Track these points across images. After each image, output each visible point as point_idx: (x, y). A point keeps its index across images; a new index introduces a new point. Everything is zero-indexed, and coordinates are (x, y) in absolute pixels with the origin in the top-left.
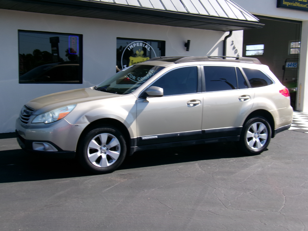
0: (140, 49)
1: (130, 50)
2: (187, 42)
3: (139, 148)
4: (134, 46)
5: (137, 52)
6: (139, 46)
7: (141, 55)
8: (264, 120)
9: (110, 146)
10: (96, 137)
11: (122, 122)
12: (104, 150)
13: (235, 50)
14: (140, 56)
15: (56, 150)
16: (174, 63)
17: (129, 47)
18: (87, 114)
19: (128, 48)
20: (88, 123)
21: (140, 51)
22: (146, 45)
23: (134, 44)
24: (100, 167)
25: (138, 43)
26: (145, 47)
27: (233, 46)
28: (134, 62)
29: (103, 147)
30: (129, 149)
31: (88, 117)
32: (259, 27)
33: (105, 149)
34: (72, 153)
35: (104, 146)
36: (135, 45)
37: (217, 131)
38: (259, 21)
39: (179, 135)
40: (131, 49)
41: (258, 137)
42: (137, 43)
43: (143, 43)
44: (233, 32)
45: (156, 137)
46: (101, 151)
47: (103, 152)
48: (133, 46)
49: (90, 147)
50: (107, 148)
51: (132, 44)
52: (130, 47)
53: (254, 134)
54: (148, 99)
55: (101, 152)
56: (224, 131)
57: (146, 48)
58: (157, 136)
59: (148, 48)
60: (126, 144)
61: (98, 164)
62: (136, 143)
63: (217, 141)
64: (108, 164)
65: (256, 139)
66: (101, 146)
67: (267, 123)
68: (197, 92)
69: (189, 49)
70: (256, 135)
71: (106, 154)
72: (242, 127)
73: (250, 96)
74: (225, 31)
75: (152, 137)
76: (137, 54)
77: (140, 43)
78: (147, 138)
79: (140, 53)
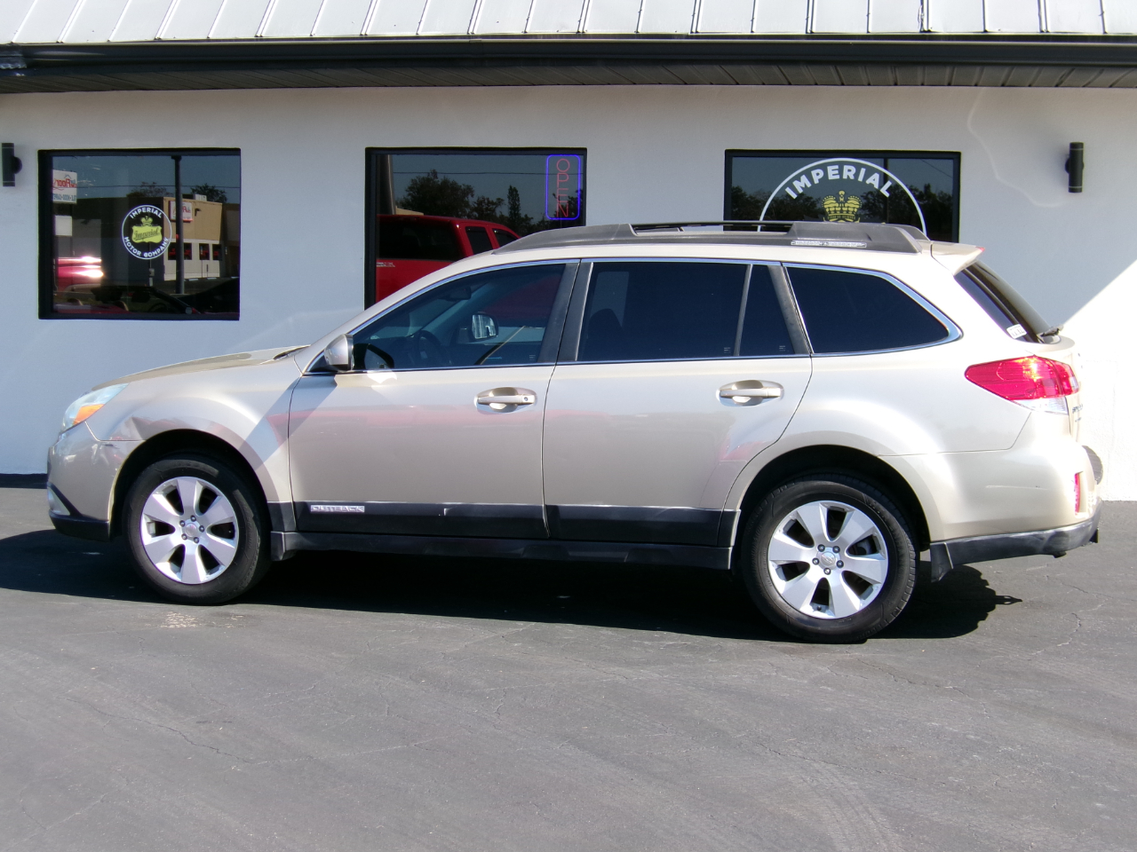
0: (842, 193)
1: (794, 196)
3: (307, 542)
4: (816, 182)
5: (830, 204)
6: (838, 177)
7: (850, 217)
9: (210, 519)
10: (165, 484)
11: (237, 446)
12: (191, 530)
14: (842, 218)
15: (67, 513)
17: (790, 185)
18: (139, 415)
19: (788, 190)
20: (139, 440)
21: (842, 199)
22: (870, 172)
23: (814, 173)
24: (181, 580)
25: (837, 167)
26: (870, 181)
29: (189, 521)
30: (267, 538)
33: (194, 525)
34: (102, 525)
35: (193, 518)
36: (817, 175)
39: (448, 512)
40: (801, 191)
41: (838, 566)
42: (830, 168)
43: (858, 167)
45: (361, 509)
46: (183, 531)
47: (189, 534)
48: (810, 179)
50: (201, 526)
51: (808, 174)
52: (796, 183)
53: (812, 549)
56: (651, 518)
57: (871, 185)
58: (364, 507)
59: (881, 185)
60: (254, 518)
61: (175, 572)
62: (289, 521)
63: (626, 557)
64: (203, 576)
65: (829, 574)
66: (183, 517)
67: (882, 509)
68: (536, 362)
69: (1081, 185)
70: (829, 555)
71: (197, 542)
72: (739, 511)
73: (780, 386)
75: (347, 507)
76: (827, 210)
77: (841, 165)
78: (327, 510)
79: (844, 209)
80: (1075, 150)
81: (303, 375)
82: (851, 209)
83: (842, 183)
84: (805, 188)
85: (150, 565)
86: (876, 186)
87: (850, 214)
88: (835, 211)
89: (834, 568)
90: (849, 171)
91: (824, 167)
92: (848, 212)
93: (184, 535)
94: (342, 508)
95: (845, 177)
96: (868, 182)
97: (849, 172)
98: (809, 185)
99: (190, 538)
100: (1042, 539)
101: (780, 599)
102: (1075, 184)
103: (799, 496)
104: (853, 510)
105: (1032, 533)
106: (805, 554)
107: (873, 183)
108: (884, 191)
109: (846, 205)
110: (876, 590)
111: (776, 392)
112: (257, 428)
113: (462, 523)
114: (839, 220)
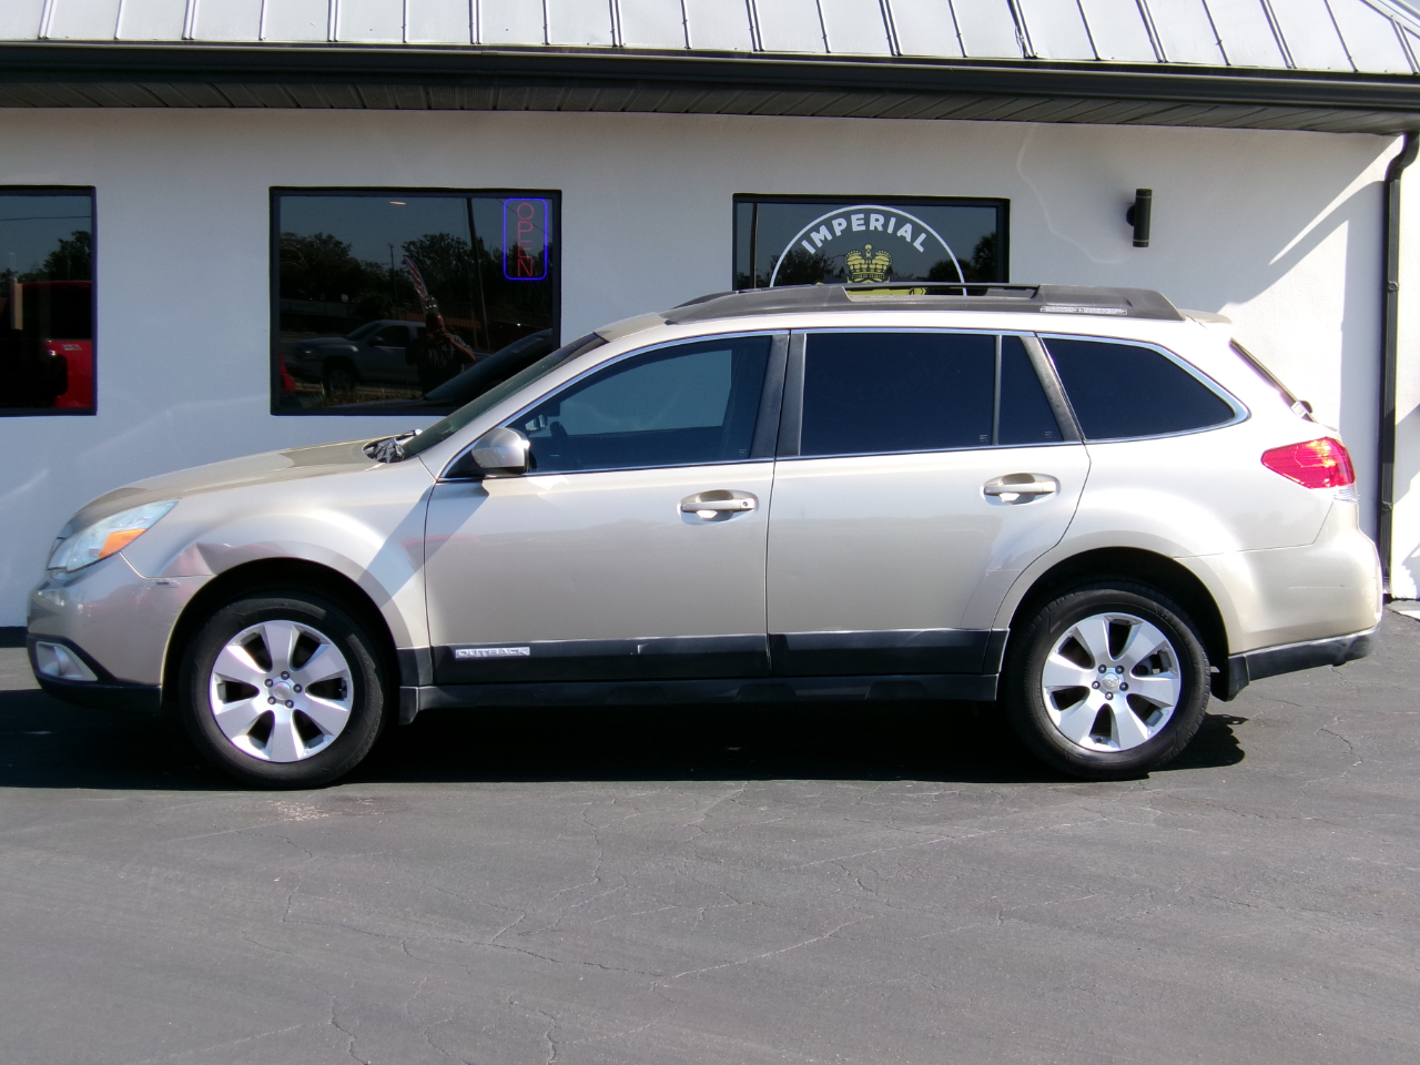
0: (868, 247)
1: (812, 251)
2: (1133, 198)
3: (447, 697)
4: (838, 233)
5: (855, 261)
6: (863, 228)
7: (878, 277)
8: (1153, 604)
9: (309, 676)
10: (245, 633)
11: (354, 577)
12: (283, 691)
14: (868, 278)
15: (92, 677)
17: (807, 237)
18: (205, 539)
19: (805, 244)
20: (209, 575)
21: (868, 255)
22: (901, 222)
23: (835, 223)
24: (267, 758)
25: (862, 216)
26: (901, 233)
29: (280, 679)
30: (394, 696)
31: (208, 552)
33: (289, 684)
34: (149, 691)
35: (285, 675)
36: (839, 226)
37: (857, 645)
39: (642, 650)
40: (820, 245)
41: (1121, 689)
42: (854, 218)
43: (887, 216)
45: (525, 651)
46: (270, 692)
47: (279, 697)
48: (831, 230)
49: (221, 674)
50: (297, 685)
51: (828, 224)
52: (814, 235)
53: (1093, 670)
55: (273, 700)
57: (903, 238)
58: (528, 648)
59: (914, 237)
60: (376, 671)
61: (259, 748)
62: (425, 672)
63: (866, 692)
64: (301, 751)
65: (1111, 698)
66: (270, 675)
67: (1176, 619)
68: (749, 457)
69: (1148, 238)
70: (1112, 678)
71: (292, 706)
72: (1008, 630)
73: (1056, 480)
74: (1388, 133)
75: (505, 649)
76: (852, 268)
77: (867, 213)
78: (478, 655)
79: (871, 266)
80: (1143, 197)
81: (438, 482)
82: (879, 267)
83: (869, 235)
84: (825, 241)
85: (224, 741)
86: (909, 239)
87: (879, 272)
88: (861, 269)
89: (1116, 692)
90: (877, 220)
91: (847, 216)
92: (876, 270)
93: (271, 697)
94: (498, 652)
95: (872, 228)
96: (899, 234)
97: (876, 222)
98: (829, 237)
99: (280, 702)
100: (1344, 645)
101: (1056, 732)
102: (1140, 238)
103: (1079, 609)
104: (1141, 622)
105: (1334, 639)
106: (1085, 677)
107: (904, 234)
108: (917, 244)
109: (874, 261)
110: (1167, 713)
111: (1050, 486)
112: (381, 554)
113: (662, 662)
114: (865, 279)
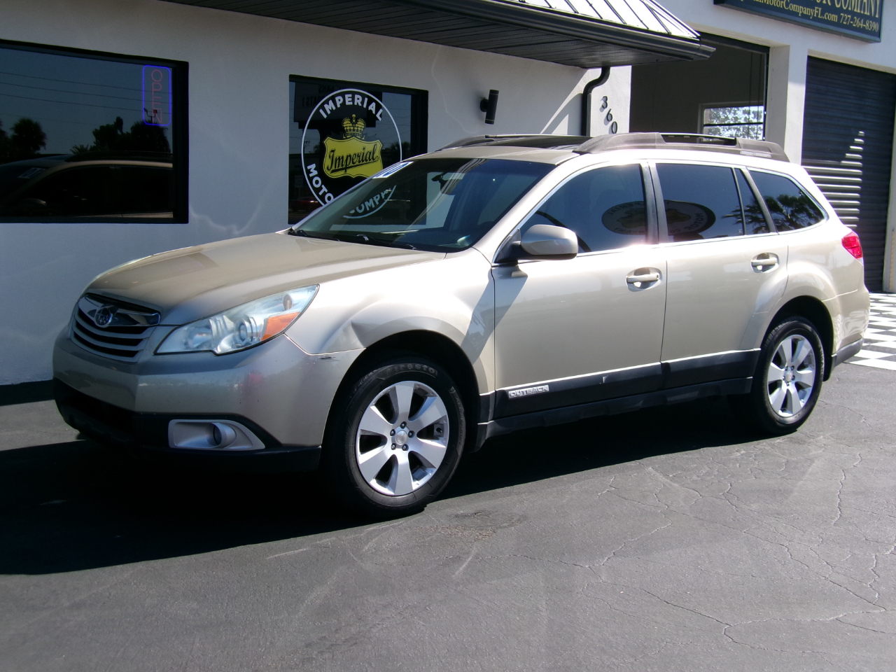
0: (354, 116)
1: (325, 116)
2: (487, 95)
3: (499, 428)
4: (339, 106)
5: (347, 124)
6: (351, 103)
7: (359, 135)
8: (809, 328)
9: (420, 423)
10: (380, 394)
12: (402, 439)
13: (611, 123)
14: (353, 135)
15: (261, 446)
16: (573, 152)
17: (322, 107)
18: (355, 318)
19: (321, 111)
20: (360, 348)
22: (370, 101)
23: (337, 99)
24: (391, 493)
25: (350, 95)
26: (370, 108)
27: (606, 111)
28: (337, 154)
29: (400, 428)
30: (473, 431)
31: (359, 330)
32: (701, 56)
34: (312, 450)
35: (403, 425)
36: (339, 100)
37: (699, 365)
38: (698, 37)
39: (606, 380)
40: (329, 112)
41: (793, 379)
42: (347, 96)
43: (364, 96)
44: (613, 70)
45: (546, 388)
46: (393, 440)
47: (400, 443)
48: (335, 104)
49: (362, 430)
50: (411, 432)
51: (333, 99)
52: (326, 106)
53: (783, 370)
54: (524, 266)
55: (395, 446)
56: (717, 363)
57: (371, 111)
58: (547, 386)
59: (377, 111)
61: (382, 485)
62: (491, 411)
64: (413, 485)
65: (790, 386)
66: (394, 426)
69: (493, 119)
70: (790, 373)
71: (408, 449)
72: (760, 349)
73: (777, 257)
74: (585, 67)
75: (536, 389)
76: (345, 129)
77: (354, 94)
78: (522, 394)
79: (356, 128)
80: (494, 94)
81: (492, 267)
82: (359, 129)
83: (354, 108)
84: (332, 110)
85: (365, 485)
86: (374, 112)
87: (359, 133)
88: (350, 130)
89: (792, 382)
90: (358, 99)
92: (357, 130)
93: (394, 444)
94: (532, 391)
95: (356, 104)
98: (334, 108)
99: (400, 447)
101: (771, 408)
104: (801, 338)
106: (781, 374)
107: (372, 109)
108: (378, 116)
109: (357, 125)
110: (810, 391)
111: (775, 260)
113: (613, 387)
